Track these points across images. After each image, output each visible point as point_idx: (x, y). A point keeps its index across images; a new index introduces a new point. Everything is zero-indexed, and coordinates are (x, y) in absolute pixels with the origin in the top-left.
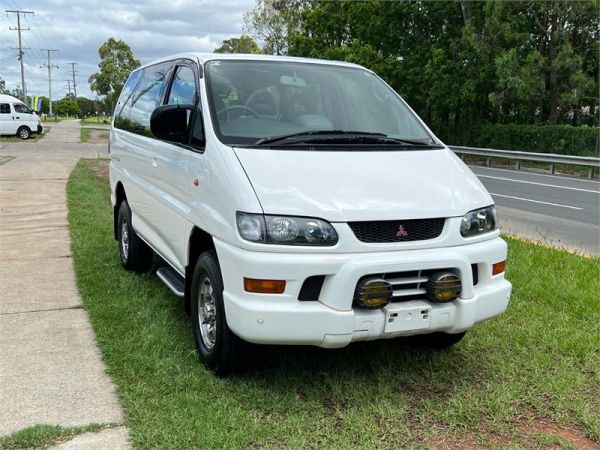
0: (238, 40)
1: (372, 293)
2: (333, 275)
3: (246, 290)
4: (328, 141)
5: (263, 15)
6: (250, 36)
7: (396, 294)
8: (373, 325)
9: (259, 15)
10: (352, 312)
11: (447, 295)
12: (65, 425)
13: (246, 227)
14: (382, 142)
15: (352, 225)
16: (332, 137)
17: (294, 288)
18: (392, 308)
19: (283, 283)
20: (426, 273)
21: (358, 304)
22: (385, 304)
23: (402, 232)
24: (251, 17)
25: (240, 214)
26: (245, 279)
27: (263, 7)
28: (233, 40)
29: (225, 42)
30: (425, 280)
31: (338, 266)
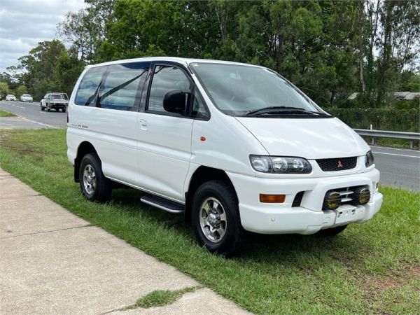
0: (50, 43)
1: (332, 201)
2: (311, 191)
3: (261, 201)
4: (280, 113)
5: (71, 25)
6: (60, 40)
7: (343, 200)
8: (331, 219)
9: (68, 25)
10: (322, 212)
11: (363, 200)
12: (173, 289)
13: (257, 164)
14: (305, 113)
15: (318, 161)
16: (281, 110)
17: (290, 199)
18: (340, 209)
19: (284, 196)
20: (351, 189)
21: (325, 208)
22: (337, 207)
23: (340, 165)
24: (62, 27)
25: (251, 156)
26: (261, 195)
27: (71, 20)
28: (46, 42)
29: (40, 43)
30: (352, 193)
31: (315, 185)
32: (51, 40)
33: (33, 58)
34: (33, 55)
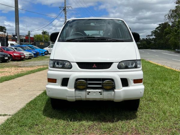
10: (74, 90)
19: (56, 80)
27: (171, 13)
29: (160, 24)
32: (164, 23)
33: (157, 31)
34: (157, 30)
